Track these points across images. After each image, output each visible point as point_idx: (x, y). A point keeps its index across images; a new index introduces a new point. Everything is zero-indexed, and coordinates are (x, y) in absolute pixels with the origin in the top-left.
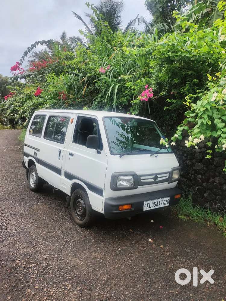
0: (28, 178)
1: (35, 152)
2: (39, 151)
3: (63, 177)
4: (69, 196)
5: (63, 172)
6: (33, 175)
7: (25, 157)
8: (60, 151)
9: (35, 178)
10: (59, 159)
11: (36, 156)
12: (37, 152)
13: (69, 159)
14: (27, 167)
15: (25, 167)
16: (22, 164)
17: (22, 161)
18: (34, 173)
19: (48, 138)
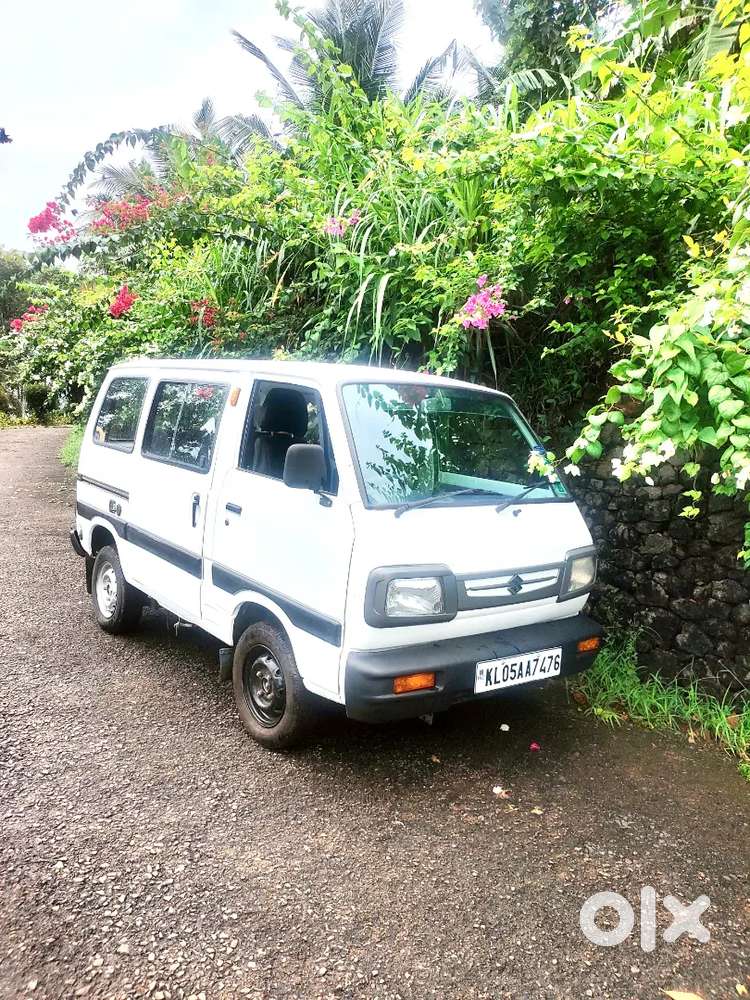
0: (90, 586)
1: (112, 503)
2: (127, 498)
6: (107, 577)
7: (79, 518)
9: (114, 587)
10: (194, 525)
11: (116, 514)
12: (119, 501)
14: (89, 551)
15: (81, 551)
16: (72, 541)
17: (72, 532)
18: (110, 573)
19: (155, 456)
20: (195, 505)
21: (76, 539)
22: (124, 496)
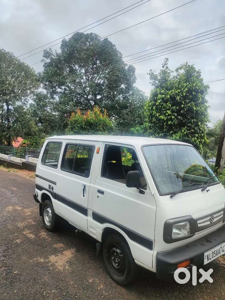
0: (42, 214)
1: (50, 186)
2: (56, 184)
3: (90, 218)
4: (100, 242)
5: (90, 213)
6: (48, 211)
7: (37, 190)
8: (85, 187)
9: (50, 214)
10: (84, 196)
11: (51, 190)
12: (52, 185)
13: (98, 197)
14: (41, 201)
15: (37, 201)
16: (34, 198)
17: (34, 194)
18: (48, 209)
19: (66, 170)
20: (84, 189)
21: (35, 197)
22: (55, 183)
